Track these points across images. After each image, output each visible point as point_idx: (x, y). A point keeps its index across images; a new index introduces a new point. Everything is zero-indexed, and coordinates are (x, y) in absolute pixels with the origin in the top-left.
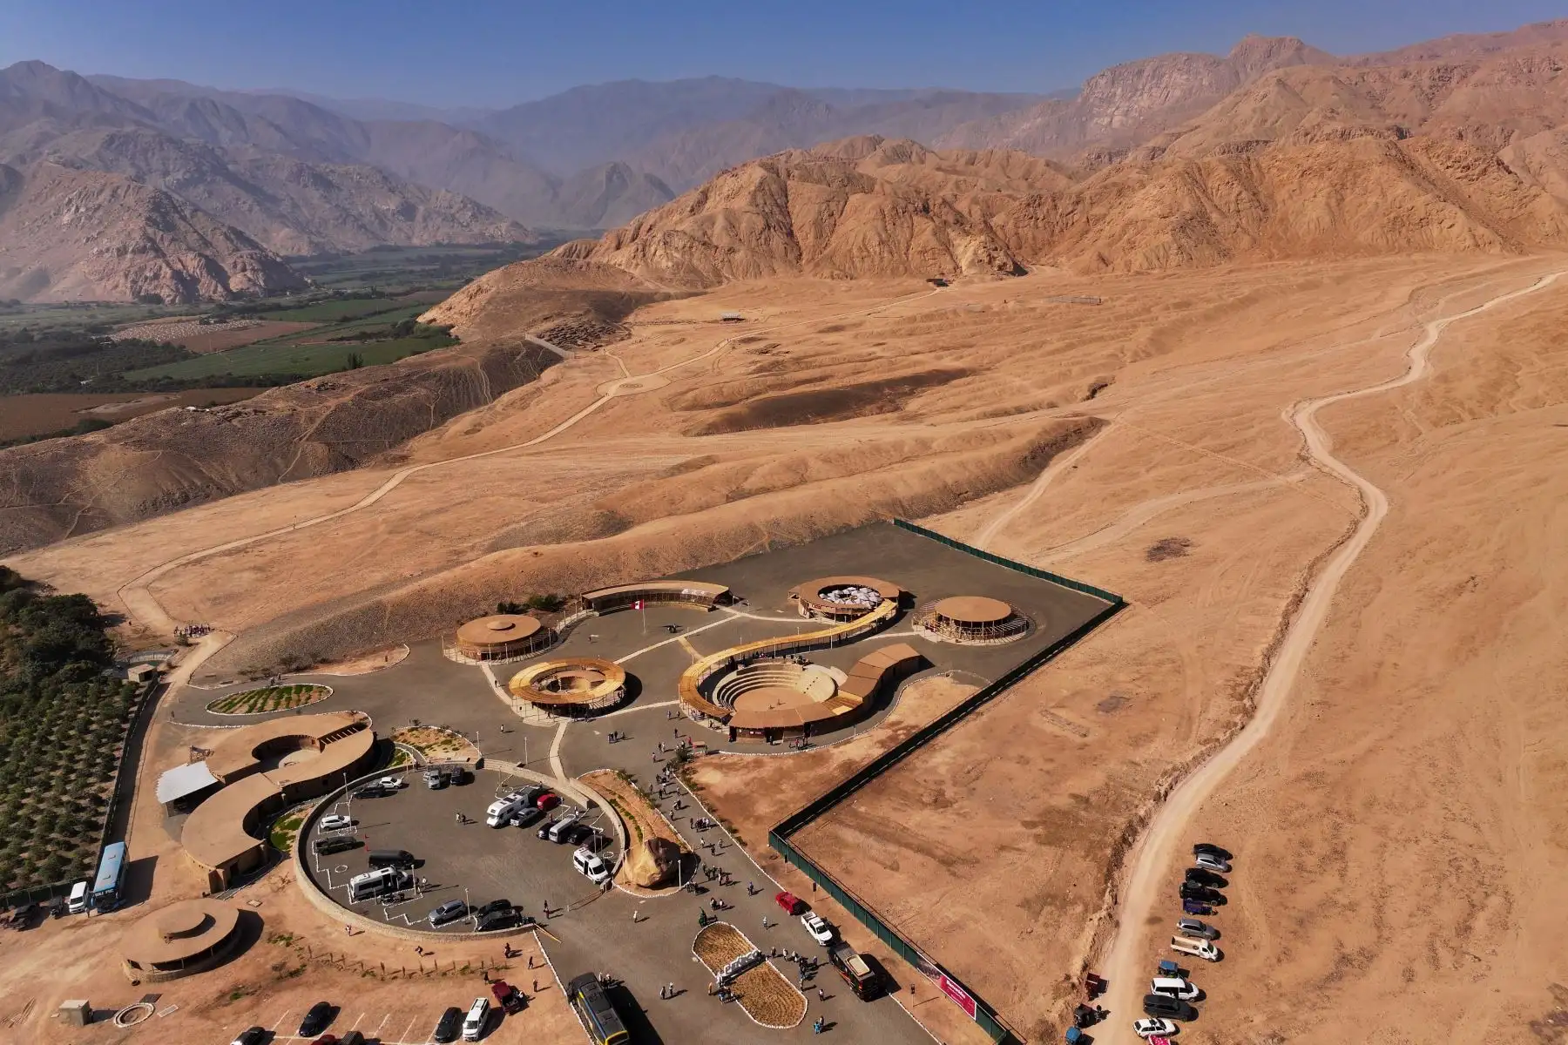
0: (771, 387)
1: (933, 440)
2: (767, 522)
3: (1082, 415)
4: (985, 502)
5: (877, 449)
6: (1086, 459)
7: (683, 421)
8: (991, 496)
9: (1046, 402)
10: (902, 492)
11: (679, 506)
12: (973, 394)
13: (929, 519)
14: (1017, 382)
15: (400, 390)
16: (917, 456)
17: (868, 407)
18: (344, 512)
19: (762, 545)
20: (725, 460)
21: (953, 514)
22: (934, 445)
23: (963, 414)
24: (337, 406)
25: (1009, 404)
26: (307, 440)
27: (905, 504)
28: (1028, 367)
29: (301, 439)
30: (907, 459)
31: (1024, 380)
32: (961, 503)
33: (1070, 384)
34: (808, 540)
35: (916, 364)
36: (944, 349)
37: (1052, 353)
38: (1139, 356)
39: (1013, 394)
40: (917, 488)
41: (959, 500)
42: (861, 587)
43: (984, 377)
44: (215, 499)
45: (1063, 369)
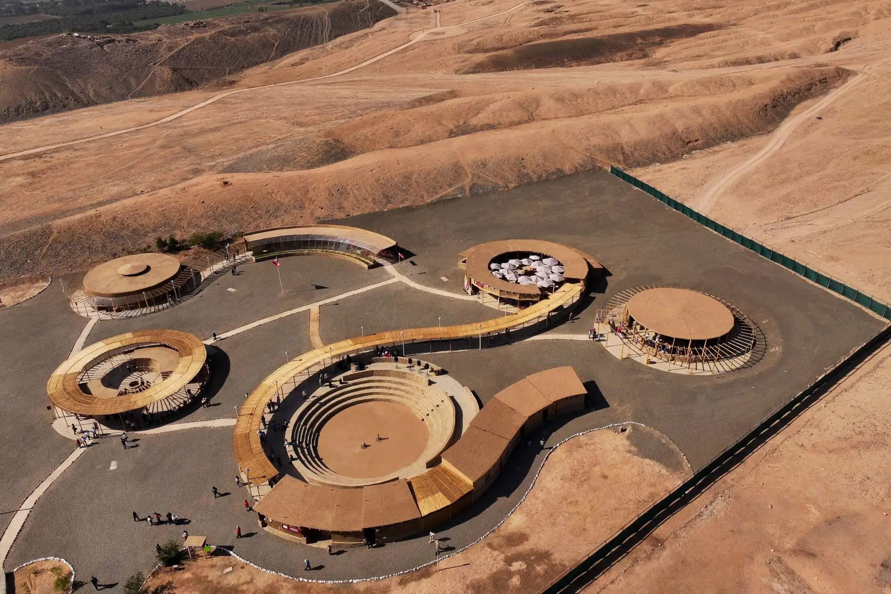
0: (544, 36)
1: (671, 83)
2: (474, 162)
3: (826, 65)
4: (715, 152)
5: (612, 91)
6: (831, 110)
7: (462, 62)
8: (724, 146)
9: (789, 52)
10: (626, 136)
11: (401, 139)
12: (716, 45)
13: (651, 168)
14: (761, 35)
15: (255, 29)
16: (651, 100)
17: (620, 54)
18: (148, 125)
19: (462, 188)
20: (466, 95)
21: (677, 165)
22: (671, 89)
23: (705, 62)
24: (196, 40)
25: (751, 53)
26: (161, 65)
27: (627, 149)
28: (772, 23)
29: (155, 64)
30: (641, 101)
31: (767, 33)
32: (689, 152)
33: (812, 37)
34: (512, 185)
35: (670, 20)
36: (696, 9)
37: (797, 12)
38: (883, 14)
39: (755, 45)
40: (644, 132)
41: (687, 148)
42: (546, 257)
43: (729, 31)
44: (70, 109)
45: (806, 24)
